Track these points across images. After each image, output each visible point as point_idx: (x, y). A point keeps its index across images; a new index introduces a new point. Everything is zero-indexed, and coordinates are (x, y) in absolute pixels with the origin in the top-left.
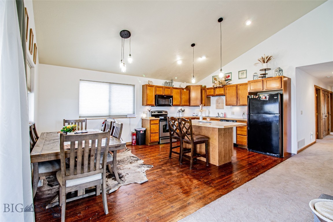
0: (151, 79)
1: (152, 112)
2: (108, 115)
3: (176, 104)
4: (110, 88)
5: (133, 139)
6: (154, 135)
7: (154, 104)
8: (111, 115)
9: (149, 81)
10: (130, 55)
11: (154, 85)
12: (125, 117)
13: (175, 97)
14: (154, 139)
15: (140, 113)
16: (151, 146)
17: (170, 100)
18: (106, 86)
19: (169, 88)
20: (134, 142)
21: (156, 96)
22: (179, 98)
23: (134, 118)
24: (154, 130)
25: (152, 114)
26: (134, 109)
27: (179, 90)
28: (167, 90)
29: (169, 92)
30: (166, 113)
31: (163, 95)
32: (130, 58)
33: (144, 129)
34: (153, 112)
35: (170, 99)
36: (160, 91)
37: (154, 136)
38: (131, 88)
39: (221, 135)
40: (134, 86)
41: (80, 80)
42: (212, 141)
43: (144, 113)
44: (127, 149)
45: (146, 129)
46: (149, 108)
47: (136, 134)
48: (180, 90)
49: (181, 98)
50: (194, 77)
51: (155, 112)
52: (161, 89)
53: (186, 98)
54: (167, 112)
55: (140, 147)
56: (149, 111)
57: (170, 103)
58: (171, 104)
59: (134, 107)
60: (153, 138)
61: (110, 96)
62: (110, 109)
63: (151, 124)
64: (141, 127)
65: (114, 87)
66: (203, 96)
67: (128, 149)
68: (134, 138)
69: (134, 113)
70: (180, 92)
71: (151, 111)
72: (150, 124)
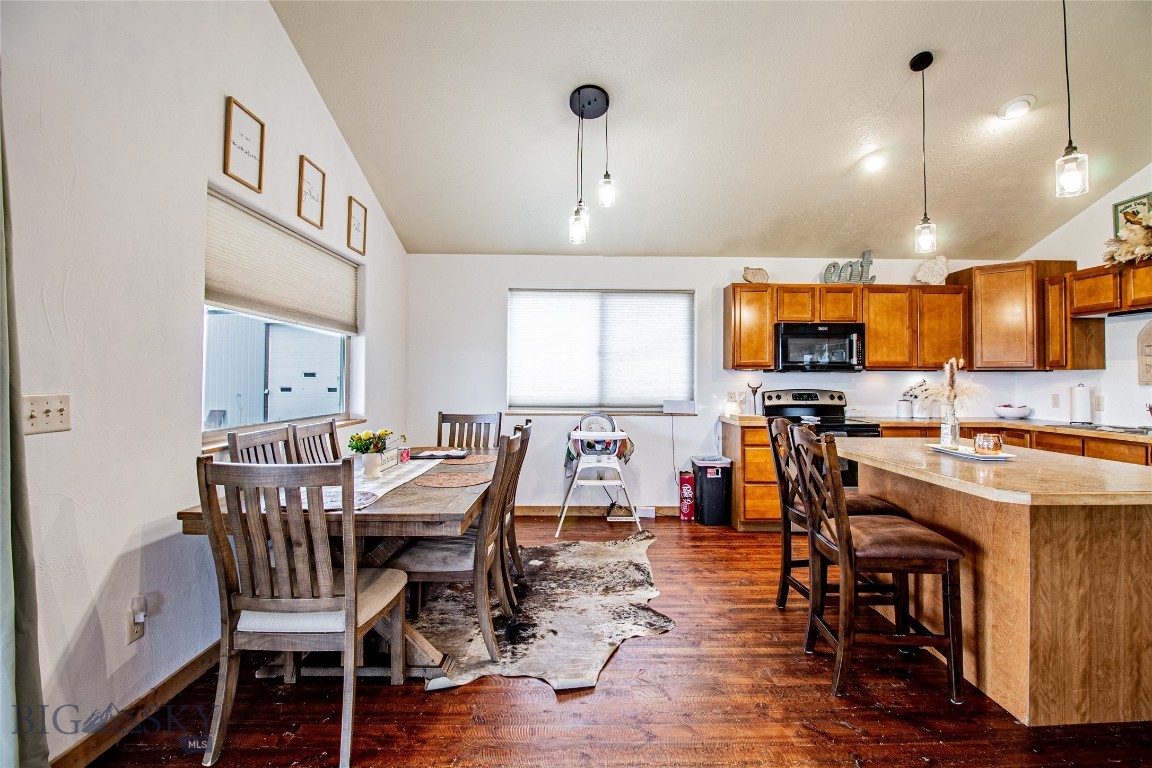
0: (755, 262)
1: (766, 395)
2: (595, 400)
3: (886, 359)
4: (603, 310)
5: (682, 499)
6: (760, 490)
7: (772, 363)
8: (607, 401)
9: (746, 269)
10: (607, 176)
11: (768, 286)
12: (656, 410)
13: (880, 329)
14: (763, 509)
15: (715, 397)
16: (748, 536)
17: (851, 342)
18: (589, 304)
19: (846, 290)
20: (685, 510)
21: (777, 326)
22: (907, 333)
23: (689, 415)
24: (759, 471)
25: (768, 403)
26: (692, 382)
27: (904, 296)
28: (836, 302)
29: (847, 308)
30: (836, 402)
31: (817, 321)
32: (607, 186)
33: (725, 462)
34: (770, 398)
35: (847, 341)
36: (799, 308)
37: (762, 497)
38: (680, 304)
39: (1062, 546)
40: (691, 293)
41: (510, 290)
42: (995, 570)
43: (731, 397)
44: (640, 533)
45: (732, 463)
46: (750, 378)
47: (694, 478)
48: (910, 295)
49: (914, 332)
50: (926, 219)
51: (779, 397)
52: (807, 297)
53: (946, 328)
54: (840, 398)
55: (707, 530)
56: (755, 392)
57: (851, 357)
58: (854, 361)
59: (692, 375)
60: (757, 502)
61: (603, 338)
62: (602, 380)
63: (747, 443)
64: (717, 453)
65: (617, 303)
66: (1053, 314)
67: (647, 534)
68: (686, 495)
69: (692, 399)
70: (911, 302)
71: (760, 391)
72: (744, 445)
